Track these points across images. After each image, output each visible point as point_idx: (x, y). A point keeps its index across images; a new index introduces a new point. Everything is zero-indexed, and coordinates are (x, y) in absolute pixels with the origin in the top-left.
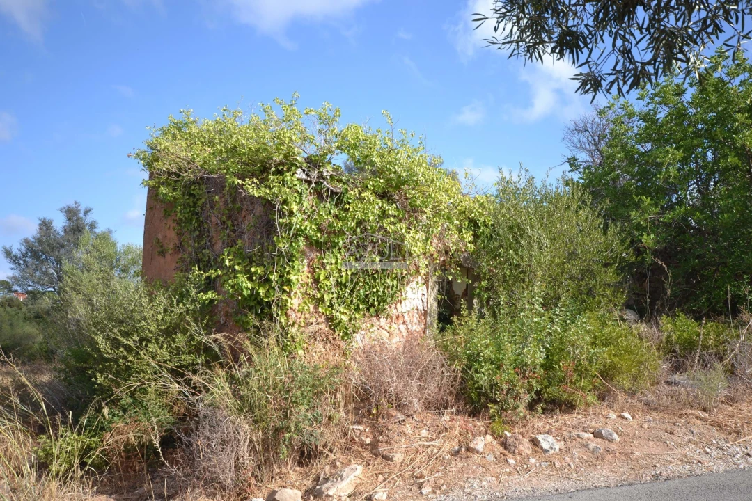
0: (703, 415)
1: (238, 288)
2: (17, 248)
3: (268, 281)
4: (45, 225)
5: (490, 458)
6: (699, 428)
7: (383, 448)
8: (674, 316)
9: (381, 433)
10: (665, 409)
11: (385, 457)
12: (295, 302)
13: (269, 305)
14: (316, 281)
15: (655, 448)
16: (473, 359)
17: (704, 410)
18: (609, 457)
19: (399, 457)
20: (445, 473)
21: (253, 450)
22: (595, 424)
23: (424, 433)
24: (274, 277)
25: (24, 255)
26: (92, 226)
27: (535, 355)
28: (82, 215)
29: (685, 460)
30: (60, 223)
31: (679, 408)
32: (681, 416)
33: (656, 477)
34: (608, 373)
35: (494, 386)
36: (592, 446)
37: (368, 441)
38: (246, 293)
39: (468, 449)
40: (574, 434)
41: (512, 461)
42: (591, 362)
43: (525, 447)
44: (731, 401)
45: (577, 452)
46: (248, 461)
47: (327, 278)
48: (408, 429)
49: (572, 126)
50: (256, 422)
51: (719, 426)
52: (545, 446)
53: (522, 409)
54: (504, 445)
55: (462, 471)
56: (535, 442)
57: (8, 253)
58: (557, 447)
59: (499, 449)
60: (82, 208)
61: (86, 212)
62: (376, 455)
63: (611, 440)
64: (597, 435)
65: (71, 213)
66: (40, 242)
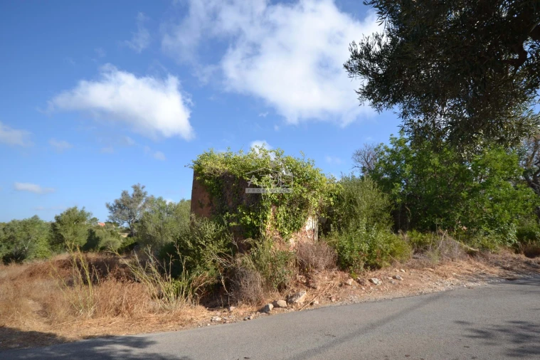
0: (432, 270)
1: (245, 221)
2: (112, 203)
3: (258, 218)
4: (125, 194)
5: (355, 287)
6: (432, 275)
7: (312, 284)
8: (412, 231)
9: (310, 278)
10: (417, 268)
11: (314, 288)
12: (268, 226)
13: (258, 228)
14: (276, 218)
15: (416, 283)
16: (342, 249)
17: (432, 268)
18: (401, 286)
19: (319, 288)
20: (339, 293)
21: (262, 286)
22: (392, 274)
23: (326, 278)
24: (260, 216)
25: (115, 207)
26: (145, 193)
27: (365, 247)
28: (141, 189)
29: (429, 287)
30: (131, 192)
31: (422, 267)
32: (424, 270)
33: (421, 293)
34: (392, 253)
35: (351, 259)
36: (393, 282)
37: (305, 281)
38: (248, 223)
39: (346, 284)
40: (385, 277)
41: (363, 288)
42: (387, 250)
43: (368, 283)
44: (441, 264)
45: (388, 285)
46: (261, 290)
47: (280, 217)
48: (320, 276)
49: (356, 153)
50: (263, 274)
51: (438, 274)
52: (375, 282)
53: (362, 268)
54: (359, 282)
55: (345, 292)
56: (371, 281)
57: (108, 206)
58: (380, 282)
59: (357, 284)
60: (141, 186)
61: (143, 188)
62: (309, 287)
63: (400, 280)
64: (394, 278)
65: (136, 188)
66: (122, 200)
